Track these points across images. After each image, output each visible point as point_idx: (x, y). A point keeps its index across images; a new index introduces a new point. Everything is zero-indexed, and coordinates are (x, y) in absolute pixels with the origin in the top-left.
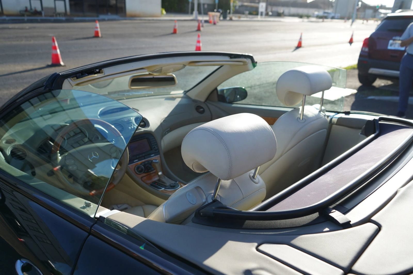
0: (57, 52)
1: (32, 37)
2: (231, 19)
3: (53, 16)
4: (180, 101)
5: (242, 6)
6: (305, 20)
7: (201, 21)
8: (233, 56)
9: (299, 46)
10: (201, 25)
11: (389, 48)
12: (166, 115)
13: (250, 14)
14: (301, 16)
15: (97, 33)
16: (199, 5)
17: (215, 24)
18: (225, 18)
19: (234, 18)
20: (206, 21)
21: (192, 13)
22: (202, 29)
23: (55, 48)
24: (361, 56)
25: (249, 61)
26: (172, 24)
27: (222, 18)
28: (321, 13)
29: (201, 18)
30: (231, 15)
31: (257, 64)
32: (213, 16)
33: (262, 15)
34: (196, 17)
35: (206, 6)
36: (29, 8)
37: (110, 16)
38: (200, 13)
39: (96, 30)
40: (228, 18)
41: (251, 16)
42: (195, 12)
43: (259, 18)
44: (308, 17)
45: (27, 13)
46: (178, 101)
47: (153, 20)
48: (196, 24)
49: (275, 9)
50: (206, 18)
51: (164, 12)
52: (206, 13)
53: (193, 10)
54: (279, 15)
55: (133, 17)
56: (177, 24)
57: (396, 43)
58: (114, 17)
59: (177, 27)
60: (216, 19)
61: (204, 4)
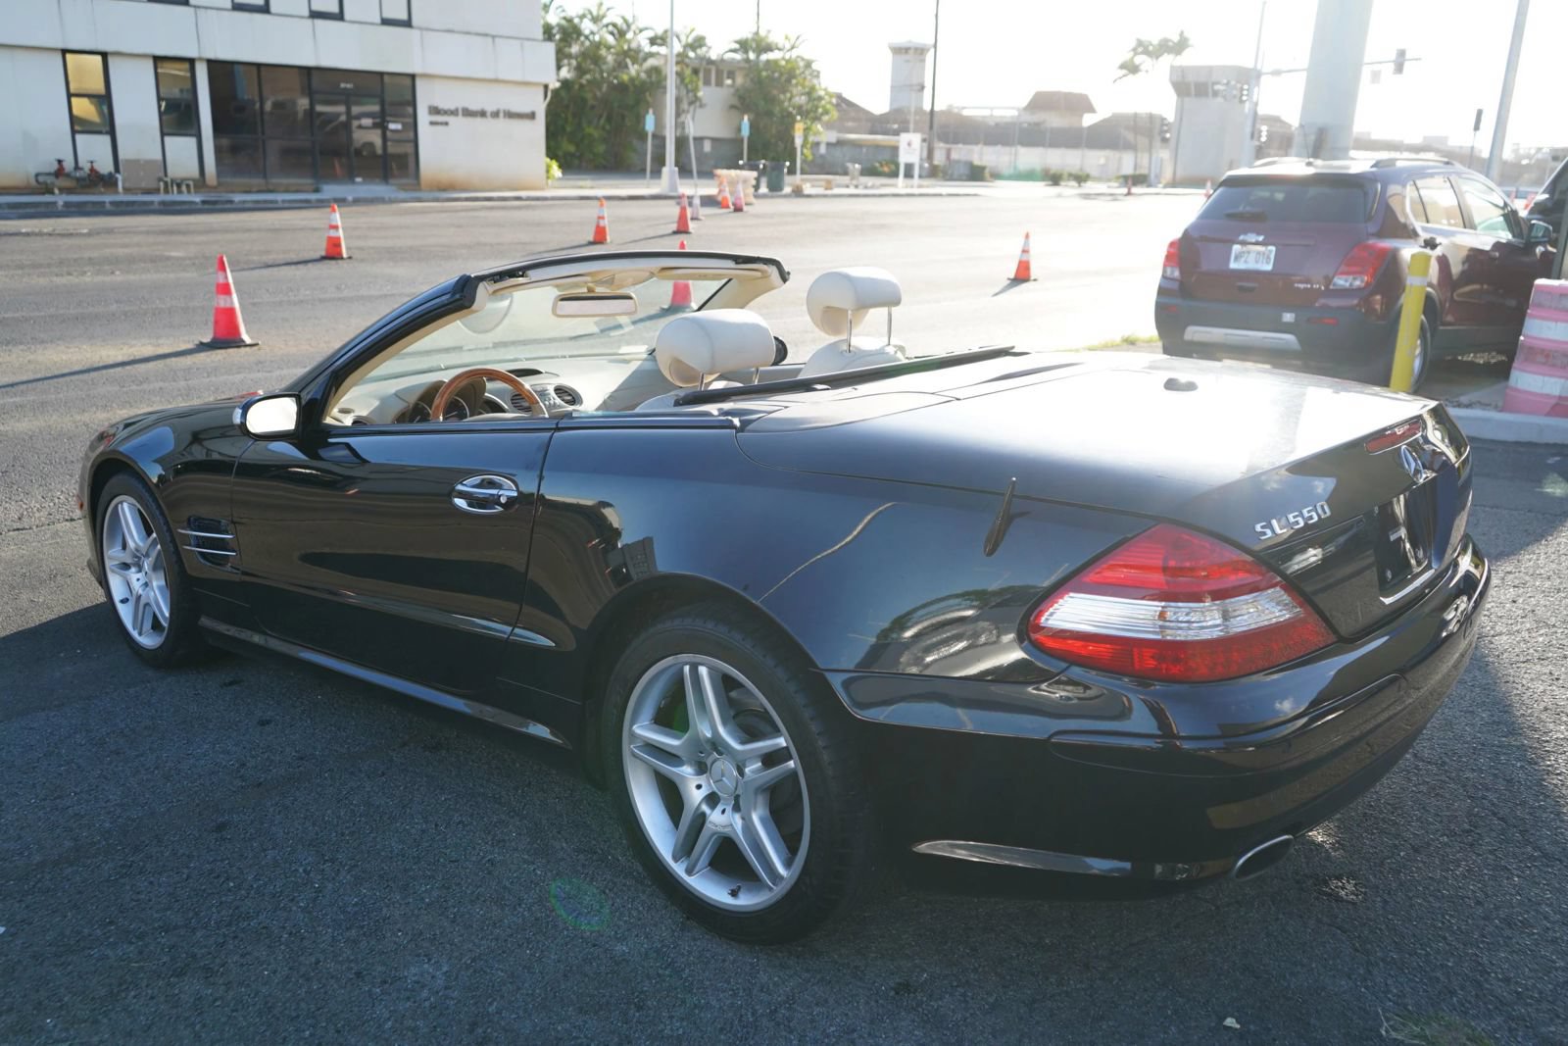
0: (232, 302)
1: (114, 262)
2: (798, 193)
3: (157, 191)
4: (640, 366)
5: (840, 143)
6: (1069, 189)
7: (690, 198)
8: (740, 260)
9: (1022, 276)
10: (689, 212)
11: (1233, 265)
12: (614, 387)
13: (870, 171)
14: (1055, 179)
15: (335, 244)
16: (681, 143)
17: (738, 209)
18: (775, 187)
19: (808, 189)
20: (708, 201)
21: (657, 173)
22: (692, 225)
23: (225, 289)
24: (1162, 291)
25: (773, 270)
26: (590, 212)
27: (763, 189)
28: (1127, 164)
29: (688, 188)
30: (798, 178)
31: (791, 276)
32: (733, 183)
33: (909, 174)
34: (673, 187)
35: (707, 147)
36: (69, 165)
37: (361, 188)
38: (684, 171)
39: (333, 233)
40: (787, 190)
41: (870, 181)
42: (669, 169)
43: (901, 184)
44: (1081, 178)
45: (62, 182)
46: (634, 366)
47: (518, 199)
48: (672, 210)
49: (960, 152)
50: (709, 189)
51: (556, 172)
52: (706, 174)
53: (660, 161)
54: (976, 174)
55: (445, 189)
56: (609, 211)
57: (1249, 252)
58: (378, 189)
59: (605, 223)
60: (745, 192)
61: (699, 140)
